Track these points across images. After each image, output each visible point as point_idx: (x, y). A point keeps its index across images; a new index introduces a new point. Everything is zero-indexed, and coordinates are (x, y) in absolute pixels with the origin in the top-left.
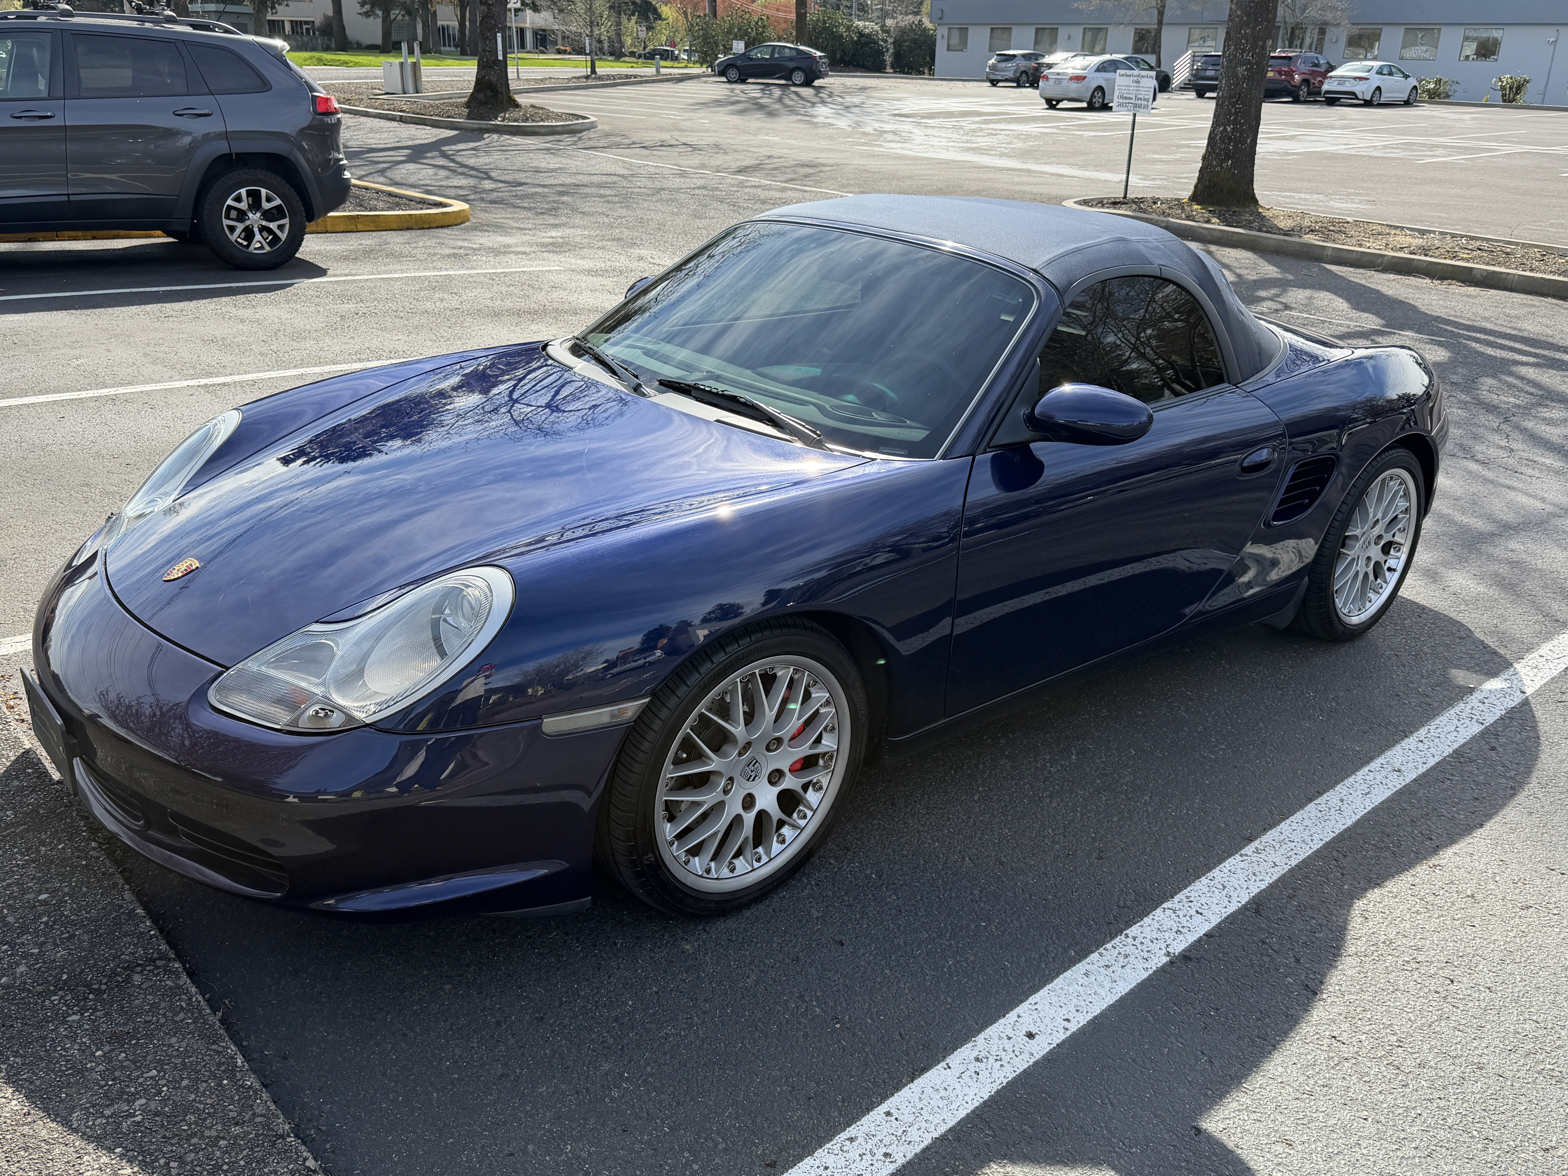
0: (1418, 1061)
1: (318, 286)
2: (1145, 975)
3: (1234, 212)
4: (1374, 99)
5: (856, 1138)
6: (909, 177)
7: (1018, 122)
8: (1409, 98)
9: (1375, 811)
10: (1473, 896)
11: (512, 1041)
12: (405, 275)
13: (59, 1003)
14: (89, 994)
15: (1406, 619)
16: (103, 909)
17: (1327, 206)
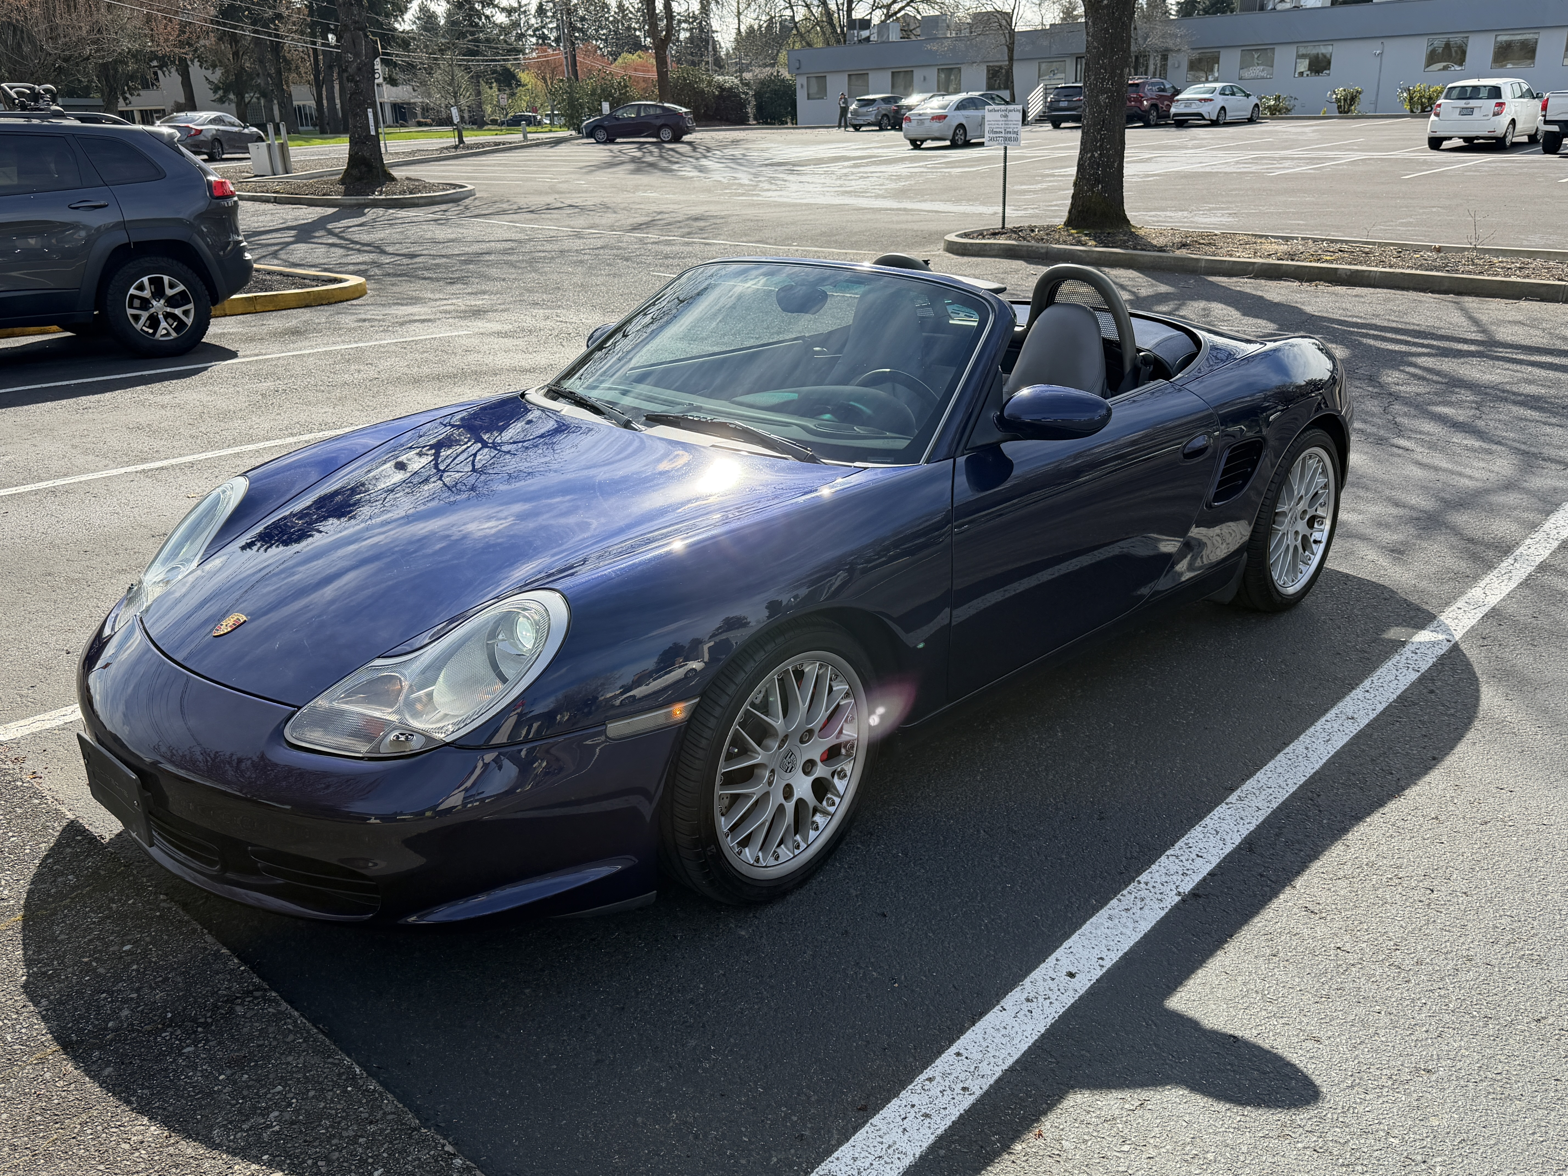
0: (1415, 960)
1: (231, 368)
2: (1163, 913)
3: (1109, 233)
4: (1220, 118)
5: (934, 1077)
6: (792, 224)
7: (886, 164)
8: (1252, 116)
9: (1338, 754)
10: (1437, 818)
11: (599, 1031)
12: (315, 350)
13: (171, 1038)
14: (197, 1027)
15: (1333, 587)
16: (189, 952)
17: (1192, 222)
